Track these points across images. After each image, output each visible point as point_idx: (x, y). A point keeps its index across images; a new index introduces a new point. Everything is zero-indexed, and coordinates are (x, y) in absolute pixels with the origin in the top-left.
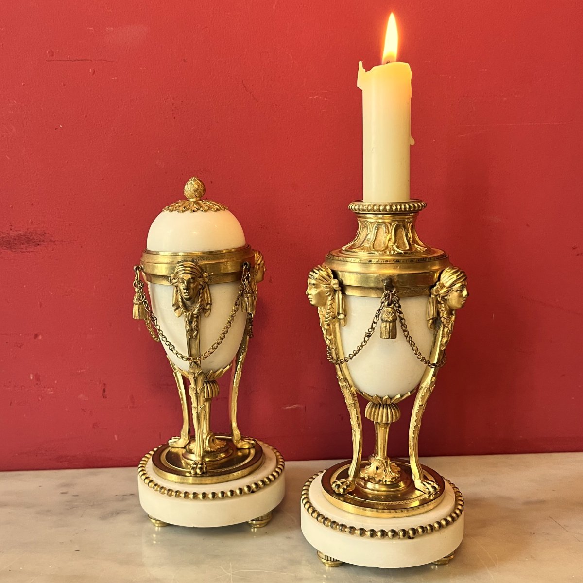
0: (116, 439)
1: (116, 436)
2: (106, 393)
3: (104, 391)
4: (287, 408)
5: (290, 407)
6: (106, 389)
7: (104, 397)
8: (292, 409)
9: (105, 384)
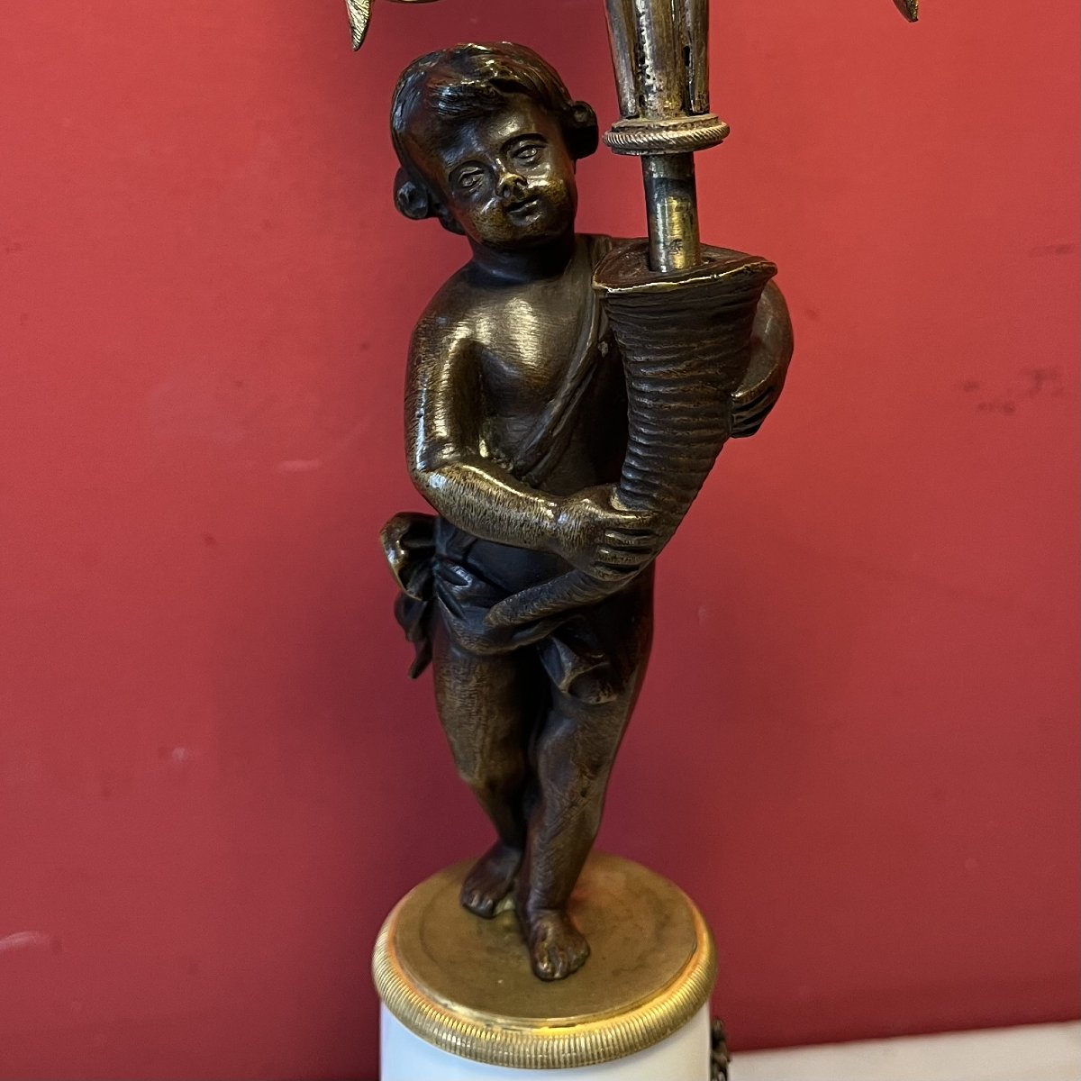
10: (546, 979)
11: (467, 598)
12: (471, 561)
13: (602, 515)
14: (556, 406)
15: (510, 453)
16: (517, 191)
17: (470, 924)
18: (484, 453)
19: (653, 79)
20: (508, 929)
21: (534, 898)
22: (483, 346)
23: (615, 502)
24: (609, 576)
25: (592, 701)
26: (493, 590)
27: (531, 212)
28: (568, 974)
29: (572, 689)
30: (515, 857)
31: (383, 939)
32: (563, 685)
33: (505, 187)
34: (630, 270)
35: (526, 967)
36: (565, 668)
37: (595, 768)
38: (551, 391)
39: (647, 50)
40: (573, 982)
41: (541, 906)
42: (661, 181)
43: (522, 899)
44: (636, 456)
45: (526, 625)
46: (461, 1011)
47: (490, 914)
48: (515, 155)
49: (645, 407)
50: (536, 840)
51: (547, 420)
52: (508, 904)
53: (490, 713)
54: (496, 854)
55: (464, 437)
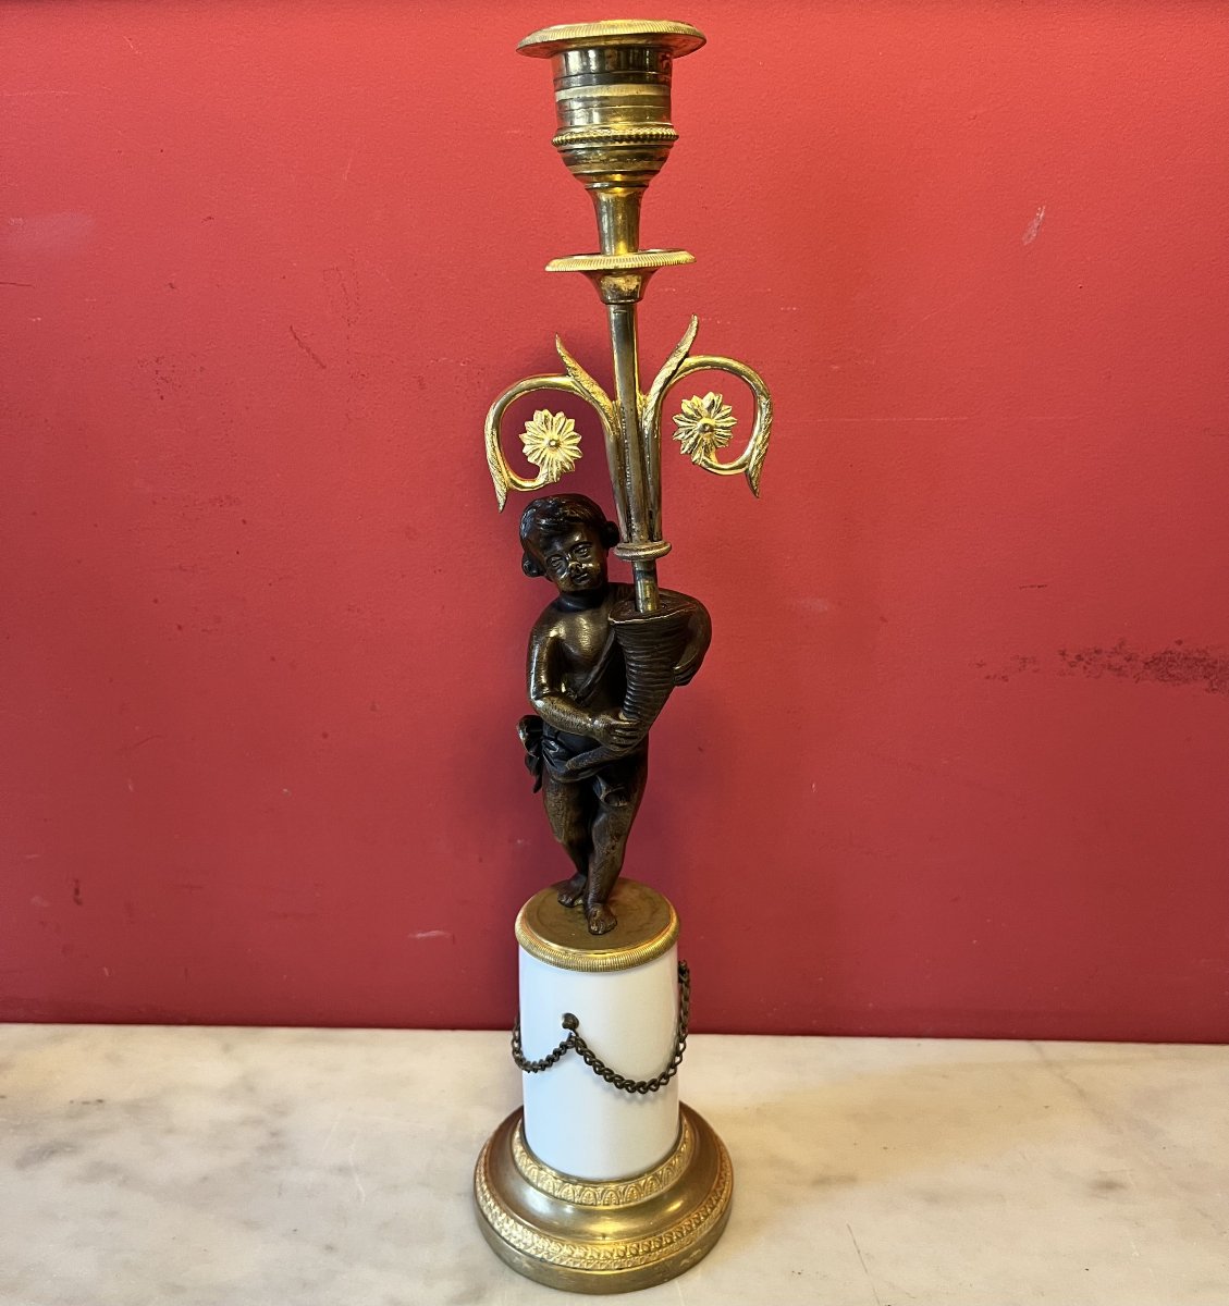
0: (107, 974)
1: (105, 970)
2: (80, 896)
3: (77, 892)
4: (419, 935)
5: (424, 935)
6: (81, 890)
7: (78, 902)
8: (428, 939)
9: (77, 881)
10: (595, 933)
11: (557, 756)
12: (559, 739)
13: (614, 722)
14: (597, 669)
15: (576, 691)
16: (577, 570)
17: (562, 909)
18: (563, 690)
19: (635, 526)
20: (579, 913)
21: (591, 897)
22: (563, 640)
23: (621, 716)
24: (618, 749)
25: (616, 805)
26: (569, 753)
27: (584, 578)
28: (605, 932)
29: (606, 799)
30: (584, 879)
31: (520, 915)
32: (602, 797)
33: (572, 568)
34: (626, 611)
35: (587, 929)
36: (602, 790)
37: (618, 836)
38: (595, 662)
39: (632, 513)
40: (608, 935)
41: (594, 901)
42: (640, 571)
43: (586, 899)
44: (630, 695)
45: (584, 769)
46: (555, 946)
47: (571, 905)
48: (577, 551)
49: (633, 674)
50: (591, 870)
51: (592, 675)
52: (580, 901)
53: (568, 809)
54: (575, 877)
55: (554, 682)
